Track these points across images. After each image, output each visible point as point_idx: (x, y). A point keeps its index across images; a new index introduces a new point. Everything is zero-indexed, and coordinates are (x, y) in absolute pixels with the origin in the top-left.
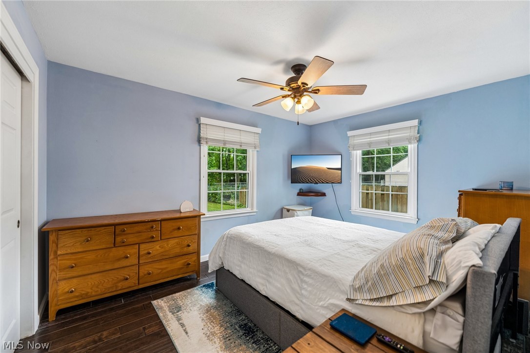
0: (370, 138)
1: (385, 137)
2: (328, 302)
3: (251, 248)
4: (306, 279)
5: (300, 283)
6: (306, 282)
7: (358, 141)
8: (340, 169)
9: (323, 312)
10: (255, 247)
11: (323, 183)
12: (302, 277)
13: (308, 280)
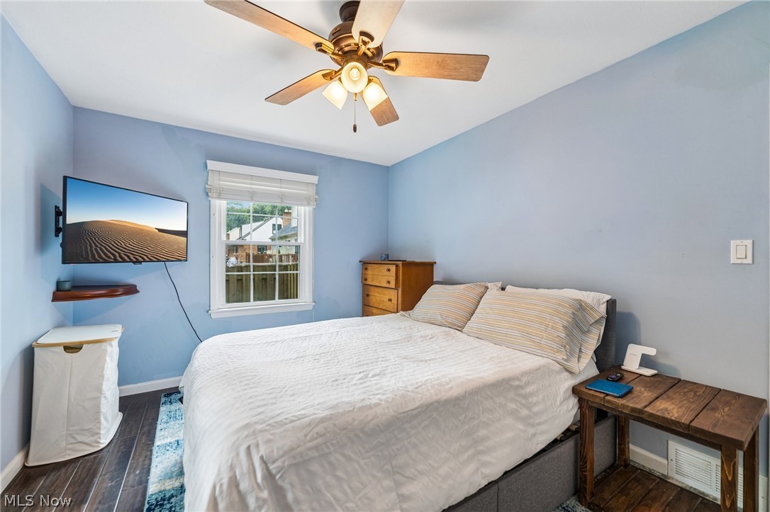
0: (251, 184)
1: (275, 188)
2: (562, 393)
3: (406, 426)
4: (528, 390)
5: (524, 402)
6: (531, 394)
7: (227, 183)
8: (184, 234)
9: (565, 407)
10: (416, 416)
11: (151, 261)
12: (523, 392)
13: (532, 388)
